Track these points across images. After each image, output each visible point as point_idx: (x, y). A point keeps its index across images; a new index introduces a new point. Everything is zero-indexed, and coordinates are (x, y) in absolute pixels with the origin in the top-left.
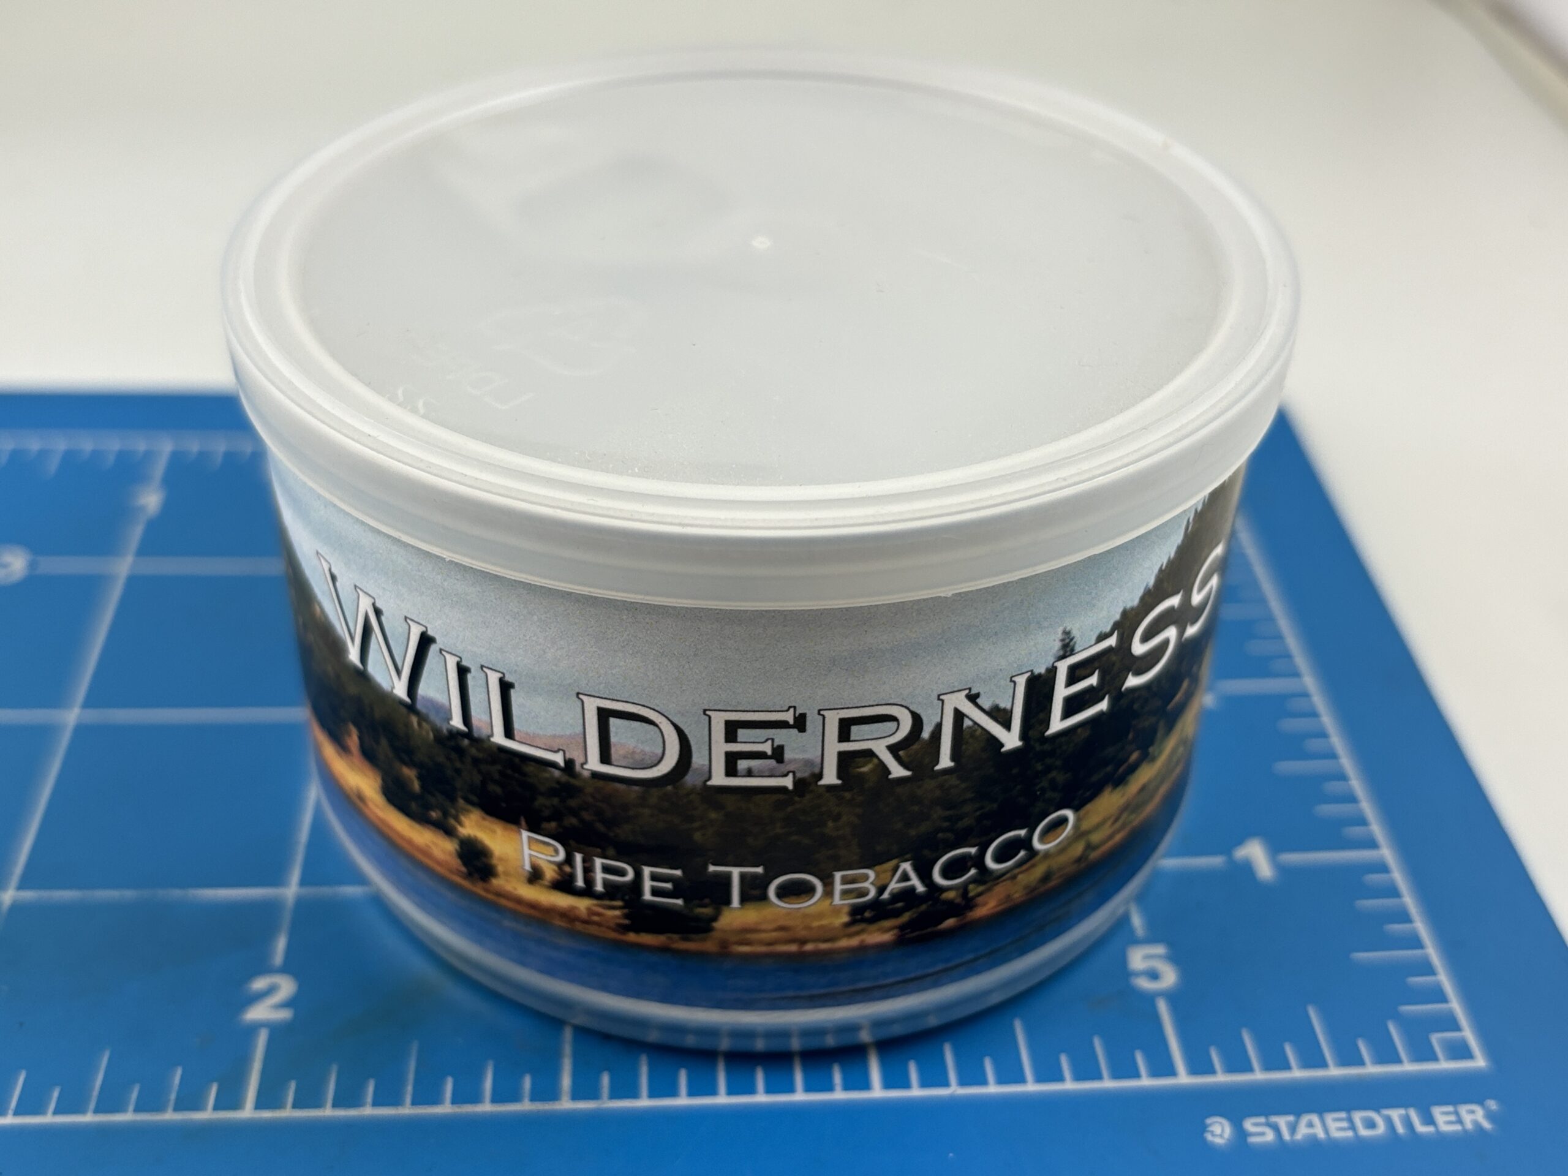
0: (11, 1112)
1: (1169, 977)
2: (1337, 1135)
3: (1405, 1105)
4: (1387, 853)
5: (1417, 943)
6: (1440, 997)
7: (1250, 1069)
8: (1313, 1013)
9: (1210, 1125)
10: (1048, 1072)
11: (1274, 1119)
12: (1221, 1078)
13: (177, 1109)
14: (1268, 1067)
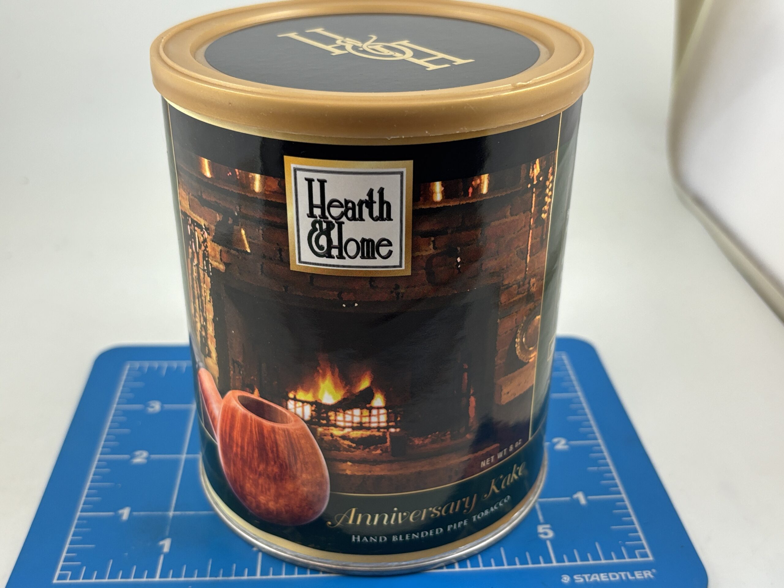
0: (183, 576)
1: (551, 534)
2: (603, 579)
3: (626, 571)
4: (624, 496)
5: (632, 523)
6: (639, 539)
7: (576, 561)
8: (597, 545)
9: (563, 577)
10: (511, 562)
11: (584, 575)
12: (567, 564)
13: (235, 576)
14: (582, 560)
